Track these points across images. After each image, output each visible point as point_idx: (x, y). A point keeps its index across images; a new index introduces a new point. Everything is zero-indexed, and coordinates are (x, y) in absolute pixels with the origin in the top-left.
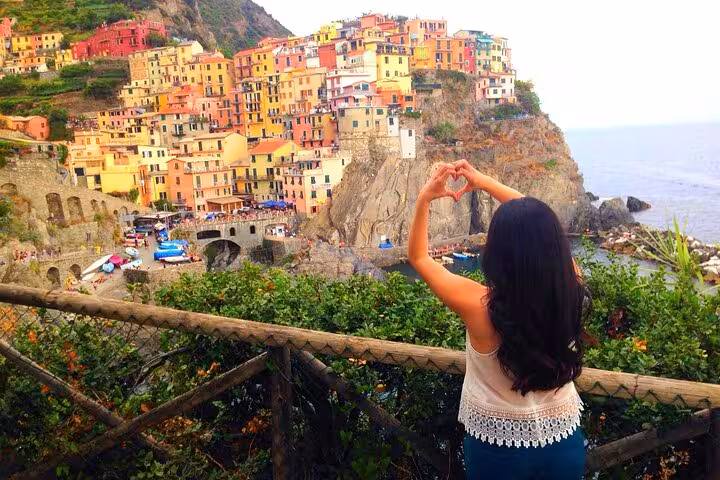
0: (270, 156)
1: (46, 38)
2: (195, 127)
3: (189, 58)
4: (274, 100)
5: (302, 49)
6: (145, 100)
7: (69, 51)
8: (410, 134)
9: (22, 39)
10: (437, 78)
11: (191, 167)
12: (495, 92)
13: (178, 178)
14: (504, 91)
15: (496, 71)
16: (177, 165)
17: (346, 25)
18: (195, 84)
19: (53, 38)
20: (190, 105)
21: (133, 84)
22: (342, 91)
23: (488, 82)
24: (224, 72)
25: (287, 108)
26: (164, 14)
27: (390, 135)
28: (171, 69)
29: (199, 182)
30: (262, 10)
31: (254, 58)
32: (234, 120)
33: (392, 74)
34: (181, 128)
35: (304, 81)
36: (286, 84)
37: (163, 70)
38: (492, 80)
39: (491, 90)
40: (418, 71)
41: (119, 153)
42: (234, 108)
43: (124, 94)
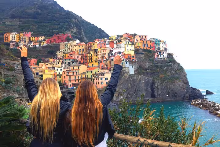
0: (91, 71)
1: (40, 38)
2: (74, 63)
3: (75, 44)
4: (96, 56)
5: (105, 42)
6: (63, 55)
7: (45, 41)
8: (132, 67)
9: (33, 38)
10: (143, 51)
11: (68, 74)
12: (161, 56)
13: (65, 77)
14: (163, 56)
15: (162, 50)
16: (65, 73)
17: (118, 36)
18: (76, 51)
19: (42, 38)
20: (73, 57)
21: (60, 50)
22: (114, 54)
23: (158, 53)
24: (84, 48)
25: (99, 58)
26: (72, 32)
27: (126, 67)
28: (70, 47)
29: (70, 78)
30: (103, 31)
31: (92, 44)
32: (85, 61)
33: (129, 50)
34: (70, 63)
35: (104, 51)
36: (99, 52)
37: (68, 47)
38: (160, 53)
39: (160, 55)
40: (137, 49)
41: (50, 69)
42: (85, 58)
43: (58, 53)
